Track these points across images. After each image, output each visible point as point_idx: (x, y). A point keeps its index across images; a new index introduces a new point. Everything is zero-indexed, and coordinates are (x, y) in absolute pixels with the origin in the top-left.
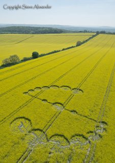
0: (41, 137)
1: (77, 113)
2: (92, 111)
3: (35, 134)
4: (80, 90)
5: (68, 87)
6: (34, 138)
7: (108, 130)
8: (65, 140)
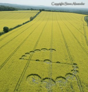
0: (50, 82)
1: (60, 63)
2: (66, 60)
3: (46, 82)
4: (53, 49)
5: (45, 49)
6: (47, 84)
7: (79, 67)
8: (63, 79)
